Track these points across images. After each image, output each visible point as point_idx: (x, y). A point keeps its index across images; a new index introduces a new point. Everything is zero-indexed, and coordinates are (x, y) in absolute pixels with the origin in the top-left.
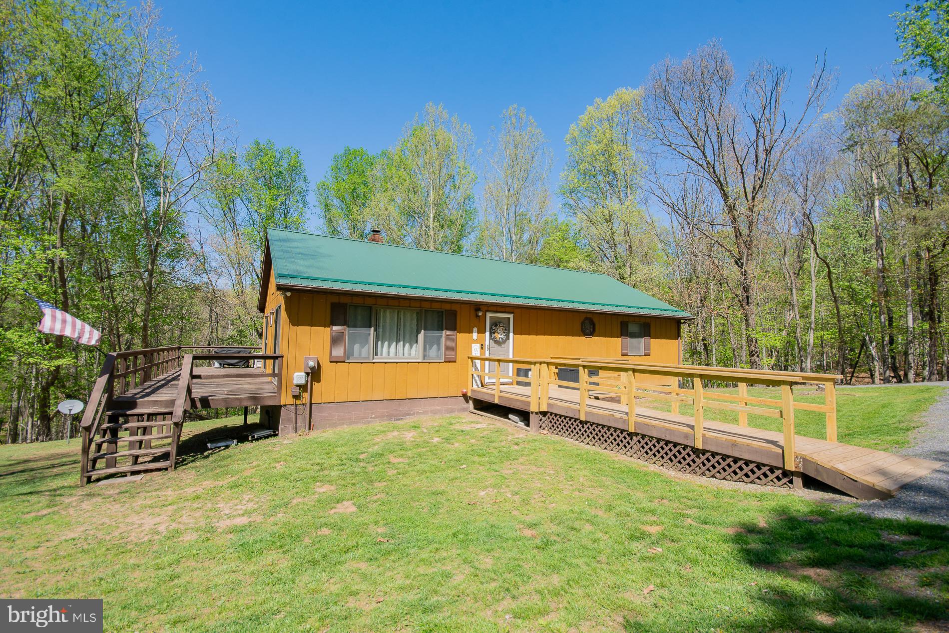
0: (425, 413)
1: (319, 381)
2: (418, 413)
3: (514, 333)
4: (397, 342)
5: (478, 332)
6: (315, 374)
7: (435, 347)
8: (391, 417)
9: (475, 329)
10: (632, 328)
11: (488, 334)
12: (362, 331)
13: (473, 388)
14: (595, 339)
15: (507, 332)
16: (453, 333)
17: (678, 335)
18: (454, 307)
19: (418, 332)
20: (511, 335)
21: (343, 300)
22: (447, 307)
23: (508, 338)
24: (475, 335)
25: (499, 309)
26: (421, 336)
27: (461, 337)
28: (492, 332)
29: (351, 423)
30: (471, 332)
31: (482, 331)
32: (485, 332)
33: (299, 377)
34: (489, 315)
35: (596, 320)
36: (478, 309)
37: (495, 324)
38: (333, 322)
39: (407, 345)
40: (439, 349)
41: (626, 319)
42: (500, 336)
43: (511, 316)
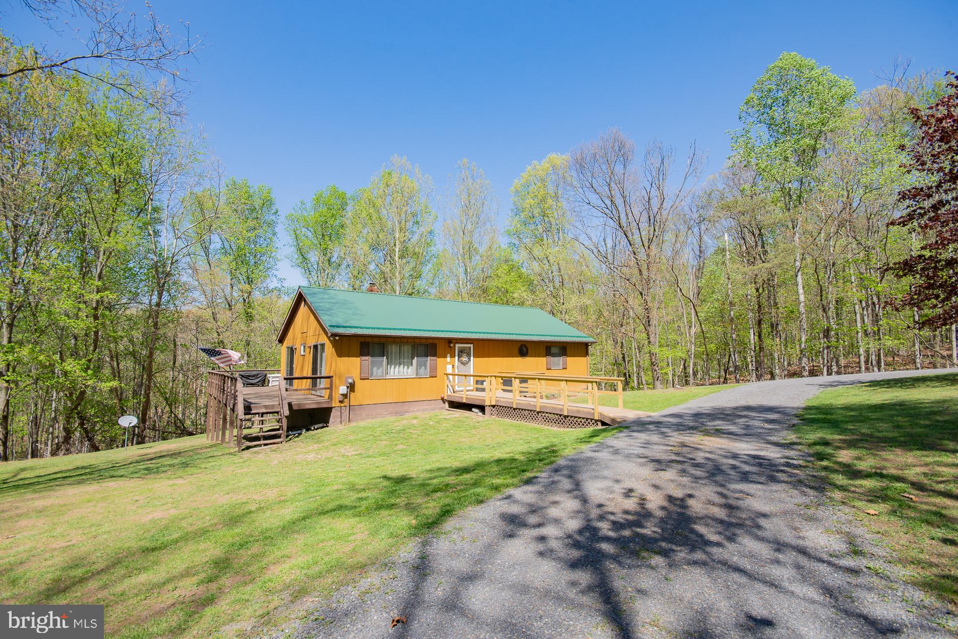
0: (418, 410)
1: (354, 392)
2: (414, 411)
3: (474, 357)
4: (400, 364)
5: (451, 357)
6: (352, 387)
7: (423, 367)
8: (397, 413)
9: (449, 355)
10: (554, 350)
11: (457, 358)
12: (379, 359)
13: (448, 394)
14: (528, 360)
15: (469, 355)
16: (434, 358)
17: (586, 354)
18: (435, 341)
19: (413, 358)
20: (472, 358)
21: (368, 340)
22: (431, 341)
23: (470, 360)
24: (448, 359)
25: (463, 342)
26: (415, 361)
27: (440, 361)
28: (459, 357)
29: (373, 418)
30: (446, 357)
31: (453, 356)
32: (455, 357)
33: (343, 389)
34: (457, 345)
35: (528, 346)
36: (450, 341)
37: (461, 352)
38: (362, 354)
39: (406, 367)
40: (426, 368)
41: (549, 344)
42: (465, 359)
43: (471, 346)
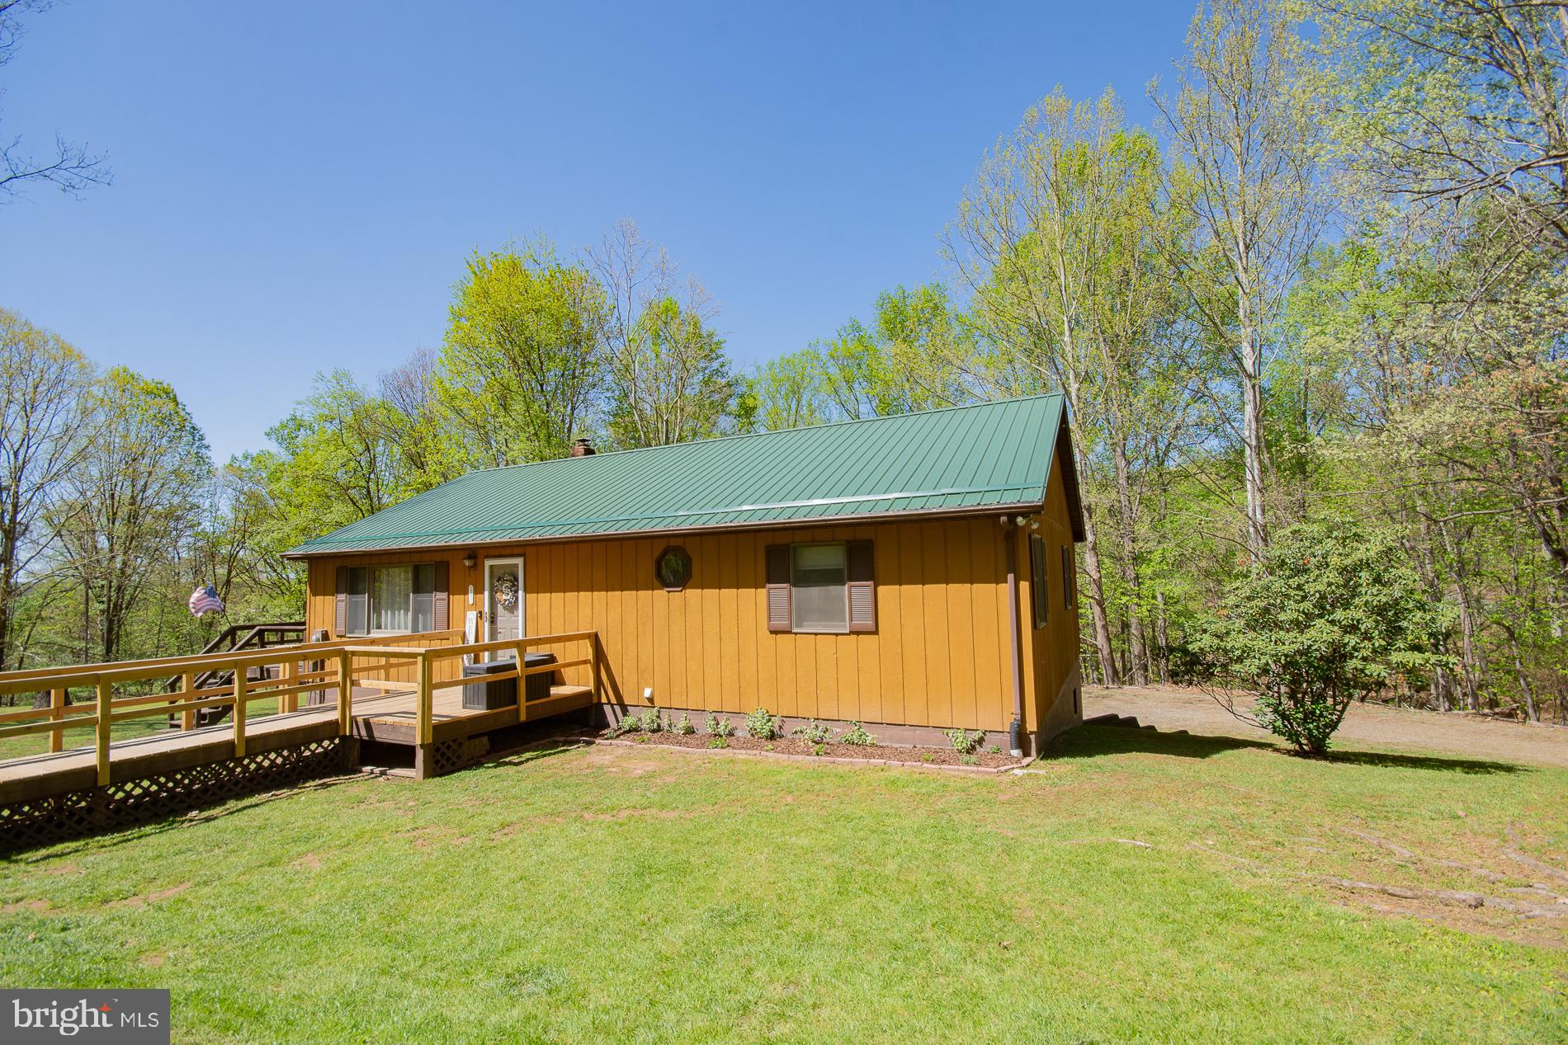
3: (525, 591)
5: (476, 592)
9: (471, 588)
11: (487, 593)
12: (358, 598)
14: (693, 595)
15: (514, 587)
16: (444, 595)
18: (446, 557)
19: (408, 596)
20: (521, 593)
21: (345, 563)
22: (438, 557)
23: (516, 599)
24: (470, 597)
25: (503, 552)
26: (412, 602)
27: (456, 599)
28: (494, 591)
30: (466, 593)
31: (479, 591)
32: (482, 592)
34: (488, 563)
35: (691, 549)
36: (475, 554)
37: (499, 578)
40: (428, 618)
41: (781, 539)
42: (505, 595)
43: (519, 561)
